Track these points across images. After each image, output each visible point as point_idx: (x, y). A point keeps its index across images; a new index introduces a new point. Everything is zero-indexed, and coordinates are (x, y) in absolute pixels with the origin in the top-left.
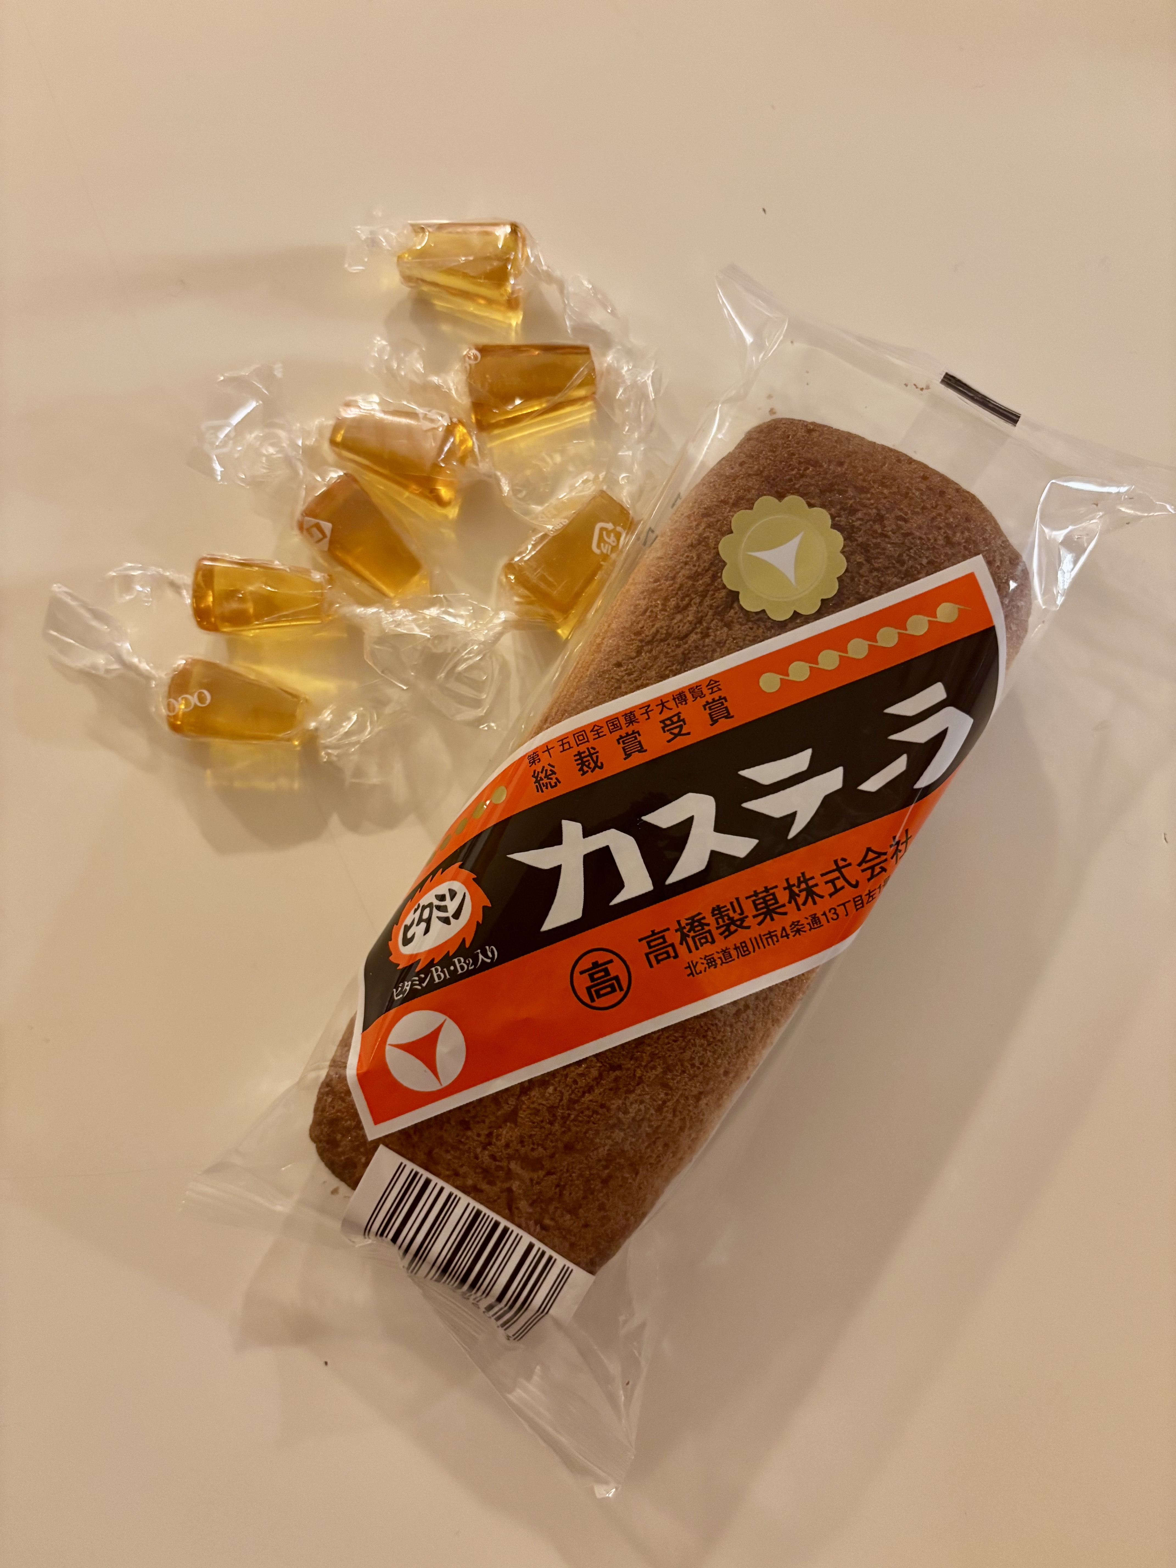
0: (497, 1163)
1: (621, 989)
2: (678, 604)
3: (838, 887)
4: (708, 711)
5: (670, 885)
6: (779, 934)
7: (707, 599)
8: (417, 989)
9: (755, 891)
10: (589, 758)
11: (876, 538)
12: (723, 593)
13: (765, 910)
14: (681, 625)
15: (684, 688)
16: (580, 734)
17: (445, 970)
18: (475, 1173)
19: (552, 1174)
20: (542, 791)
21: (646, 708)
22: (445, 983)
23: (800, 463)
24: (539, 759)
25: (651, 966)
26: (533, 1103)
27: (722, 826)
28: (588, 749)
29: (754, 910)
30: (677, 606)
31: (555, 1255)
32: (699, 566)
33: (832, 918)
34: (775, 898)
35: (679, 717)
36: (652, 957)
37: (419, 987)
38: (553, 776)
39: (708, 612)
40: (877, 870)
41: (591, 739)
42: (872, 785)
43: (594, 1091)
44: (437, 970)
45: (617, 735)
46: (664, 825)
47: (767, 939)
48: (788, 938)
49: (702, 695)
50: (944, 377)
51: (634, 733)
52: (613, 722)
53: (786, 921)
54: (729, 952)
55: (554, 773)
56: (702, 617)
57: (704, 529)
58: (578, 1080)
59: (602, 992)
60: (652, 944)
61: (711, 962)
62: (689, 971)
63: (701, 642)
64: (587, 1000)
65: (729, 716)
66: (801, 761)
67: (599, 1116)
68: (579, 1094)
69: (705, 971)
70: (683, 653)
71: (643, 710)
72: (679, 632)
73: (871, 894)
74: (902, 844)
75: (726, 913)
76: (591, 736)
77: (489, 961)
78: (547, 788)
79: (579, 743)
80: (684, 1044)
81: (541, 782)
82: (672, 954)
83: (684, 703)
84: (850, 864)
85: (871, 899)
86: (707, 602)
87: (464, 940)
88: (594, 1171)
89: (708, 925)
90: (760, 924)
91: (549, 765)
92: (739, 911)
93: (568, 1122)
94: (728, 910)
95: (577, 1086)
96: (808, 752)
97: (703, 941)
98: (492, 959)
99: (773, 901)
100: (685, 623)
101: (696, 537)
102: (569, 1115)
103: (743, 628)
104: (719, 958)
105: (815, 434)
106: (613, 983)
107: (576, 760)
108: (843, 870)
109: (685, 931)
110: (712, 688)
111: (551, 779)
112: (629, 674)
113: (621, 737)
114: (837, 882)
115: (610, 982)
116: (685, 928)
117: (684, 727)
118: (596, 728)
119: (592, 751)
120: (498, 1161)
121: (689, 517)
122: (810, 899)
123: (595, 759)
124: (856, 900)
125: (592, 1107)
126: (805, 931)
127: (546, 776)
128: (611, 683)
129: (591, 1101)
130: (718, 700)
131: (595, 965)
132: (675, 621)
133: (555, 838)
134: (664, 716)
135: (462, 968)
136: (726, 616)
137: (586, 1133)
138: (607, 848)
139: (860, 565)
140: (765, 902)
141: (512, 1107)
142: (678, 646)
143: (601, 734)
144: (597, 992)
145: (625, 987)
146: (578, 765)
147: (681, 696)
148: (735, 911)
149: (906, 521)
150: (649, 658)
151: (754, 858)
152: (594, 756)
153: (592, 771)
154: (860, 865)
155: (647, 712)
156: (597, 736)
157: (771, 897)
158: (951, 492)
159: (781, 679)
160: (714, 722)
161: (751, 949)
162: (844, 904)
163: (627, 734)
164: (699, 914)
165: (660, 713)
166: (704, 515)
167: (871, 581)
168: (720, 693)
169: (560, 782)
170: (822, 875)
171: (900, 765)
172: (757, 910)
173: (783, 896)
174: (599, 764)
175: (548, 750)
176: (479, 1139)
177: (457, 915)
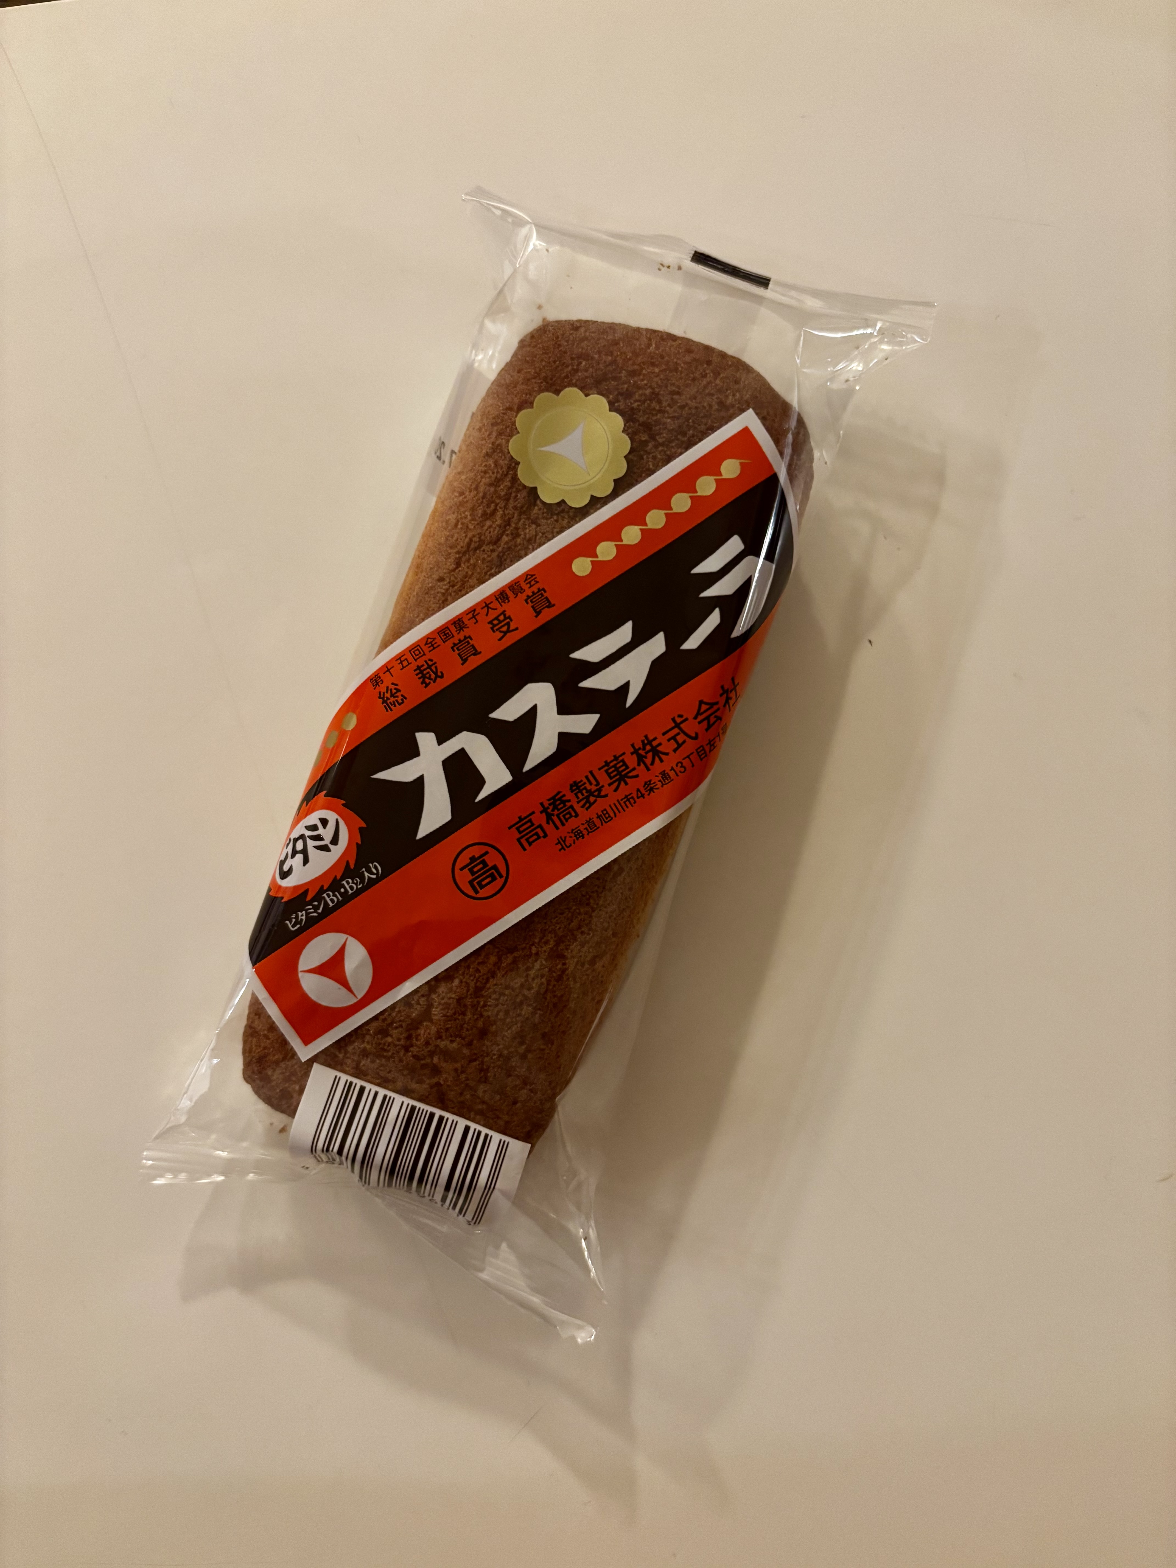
0: (422, 1062)
1: (501, 876)
2: (485, 511)
3: (680, 742)
4: (530, 604)
5: (527, 772)
6: (635, 796)
7: (511, 501)
8: (313, 916)
9: (606, 762)
10: (429, 670)
11: (656, 415)
12: (524, 493)
13: (618, 776)
14: (492, 530)
15: (504, 587)
16: (415, 649)
17: (337, 893)
18: (403, 1075)
19: (475, 1060)
20: (391, 710)
21: (472, 612)
22: (339, 905)
23: (572, 359)
24: (382, 680)
25: (525, 849)
26: (443, 999)
27: (563, 709)
28: (426, 661)
29: (608, 778)
30: (484, 514)
31: (490, 1133)
32: (498, 472)
33: (680, 772)
34: (625, 764)
35: (505, 615)
36: (523, 841)
37: (315, 914)
38: (398, 694)
39: (514, 513)
40: (712, 719)
41: (426, 652)
42: (693, 643)
43: (497, 975)
44: (329, 896)
45: (450, 643)
46: (511, 718)
47: (625, 802)
48: (644, 798)
49: (522, 591)
50: (694, 255)
51: (465, 638)
52: (443, 631)
53: (639, 783)
54: (593, 822)
55: (398, 690)
56: (509, 519)
57: (496, 437)
58: (480, 968)
59: (484, 883)
60: (521, 829)
61: (578, 834)
62: (560, 847)
63: (513, 543)
64: (472, 893)
65: (550, 605)
66: (624, 633)
67: (506, 997)
68: (484, 981)
69: (574, 843)
70: (498, 556)
71: (471, 615)
72: (491, 537)
73: (712, 743)
74: (731, 691)
75: (583, 787)
76: (426, 649)
77: (374, 877)
78: (395, 706)
79: (416, 657)
80: (570, 914)
81: (388, 701)
82: (541, 834)
83: (507, 601)
84: (686, 719)
85: (712, 747)
86: (511, 504)
87: (348, 862)
88: (512, 1050)
89: (569, 801)
90: (616, 790)
91: (393, 684)
92: (594, 782)
93: (479, 1009)
94: (585, 783)
95: (481, 974)
96: (629, 625)
97: (568, 816)
98: (377, 874)
99: (624, 767)
100: (495, 528)
101: (490, 445)
102: (478, 1002)
103: (549, 522)
104: (585, 829)
105: (582, 330)
106: (493, 873)
107: (417, 675)
108: (682, 726)
109: (549, 811)
110: (530, 583)
111: (397, 697)
112: (453, 586)
113: (455, 644)
114: (678, 738)
115: (490, 872)
116: (548, 808)
117: (511, 624)
118: (429, 641)
119: (430, 663)
120: (423, 1059)
121: (480, 429)
122: (657, 759)
123: (434, 670)
124: (699, 750)
125: (497, 990)
126: (658, 789)
127: (392, 695)
128: (437, 598)
129: (495, 985)
130: (538, 592)
131: (473, 859)
132: (486, 528)
133: (413, 752)
134: (491, 617)
135: (352, 888)
136: (532, 514)
137: (497, 1015)
138: (463, 750)
139: (646, 443)
140: (617, 769)
141: (425, 1006)
142: (493, 551)
143: (435, 646)
144: (479, 883)
145: (504, 874)
146: (419, 678)
147: (502, 595)
148: (591, 784)
149: (679, 393)
150: (468, 567)
151: (598, 731)
152: (433, 668)
153: (434, 682)
154: (695, 718)
155: (474, 617)
156: (432, 648)
157: (621, 764)
158: (715, 359)
159: (591, 561)
160: (538, 613)
161: (612, 815)
162: (688, 757)
163: (460, 641)
164: (559, 793)
165: (487, 615)
166: (493, 425)
167: (659, 456)
168: (537, 586)
169: (406, 698)
170: (664, 734)
171: (714, 620)
172: (611, 778)
173: (631, 761)
174: (439, 674)
175: (389, 670)
176: (400, 1043)
177: (335, 841)
